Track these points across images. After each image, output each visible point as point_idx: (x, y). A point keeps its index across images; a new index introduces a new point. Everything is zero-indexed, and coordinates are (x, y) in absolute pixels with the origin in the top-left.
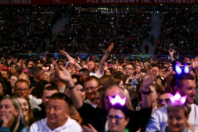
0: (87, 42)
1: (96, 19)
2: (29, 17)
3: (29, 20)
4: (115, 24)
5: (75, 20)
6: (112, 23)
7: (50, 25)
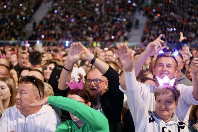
0: (71, 30)
1: (81, 5)
2: (11, 3)
3: (11, 6)
4: (100, 10)
5: (58, 6)
6: (97, 10)
7: (32, 11)
